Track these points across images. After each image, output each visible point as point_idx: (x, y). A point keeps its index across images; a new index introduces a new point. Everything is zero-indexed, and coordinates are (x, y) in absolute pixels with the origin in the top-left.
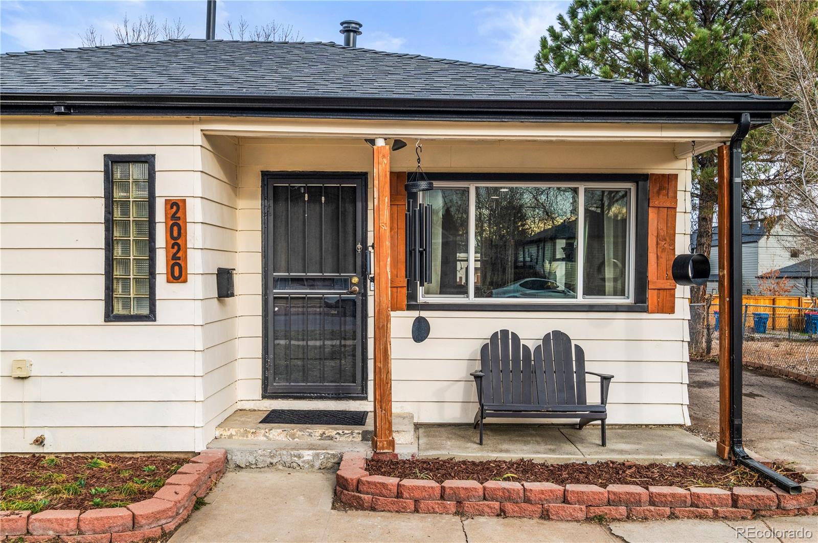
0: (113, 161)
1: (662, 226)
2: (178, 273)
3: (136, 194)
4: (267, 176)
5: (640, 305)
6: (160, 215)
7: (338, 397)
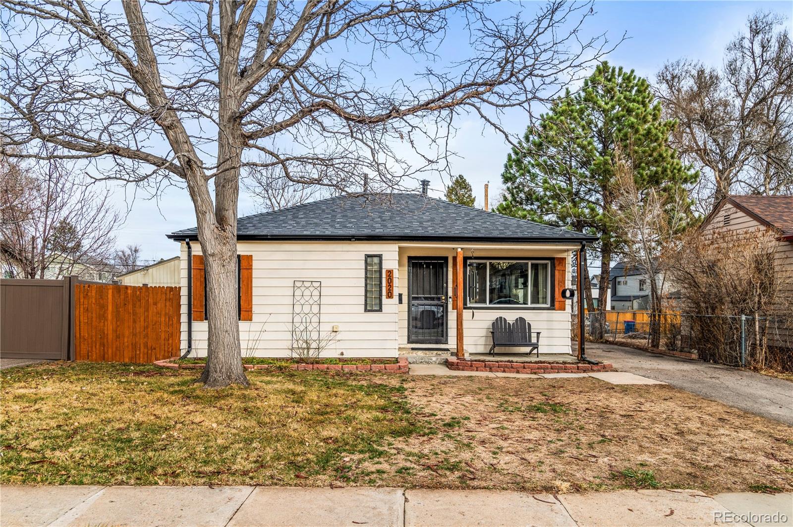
0: (367, 256)
1: (561, 277)
2: (390, 295)
3: (376, 268)
4: (410, 258)
5: (552, 307)
6: (384, 275)
7: (437, 343)
